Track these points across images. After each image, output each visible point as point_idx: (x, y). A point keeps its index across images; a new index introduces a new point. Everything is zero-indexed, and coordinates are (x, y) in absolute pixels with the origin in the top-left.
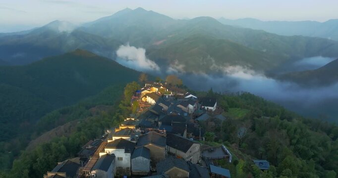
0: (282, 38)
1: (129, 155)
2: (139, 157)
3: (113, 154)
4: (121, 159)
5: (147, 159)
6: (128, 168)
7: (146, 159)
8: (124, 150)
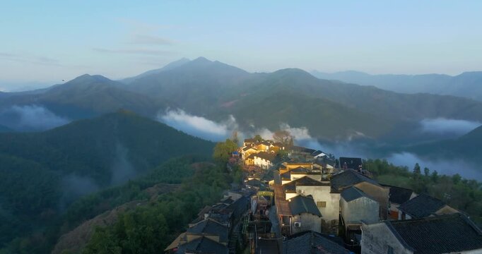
0: (401, 97)
1: (338, 196)
2: (361, 198)
3: (310, 196)
4: (324, 204)
5: (375, 202)
6: (334, 221)
7: (373, 201)
8: (329, 188)
